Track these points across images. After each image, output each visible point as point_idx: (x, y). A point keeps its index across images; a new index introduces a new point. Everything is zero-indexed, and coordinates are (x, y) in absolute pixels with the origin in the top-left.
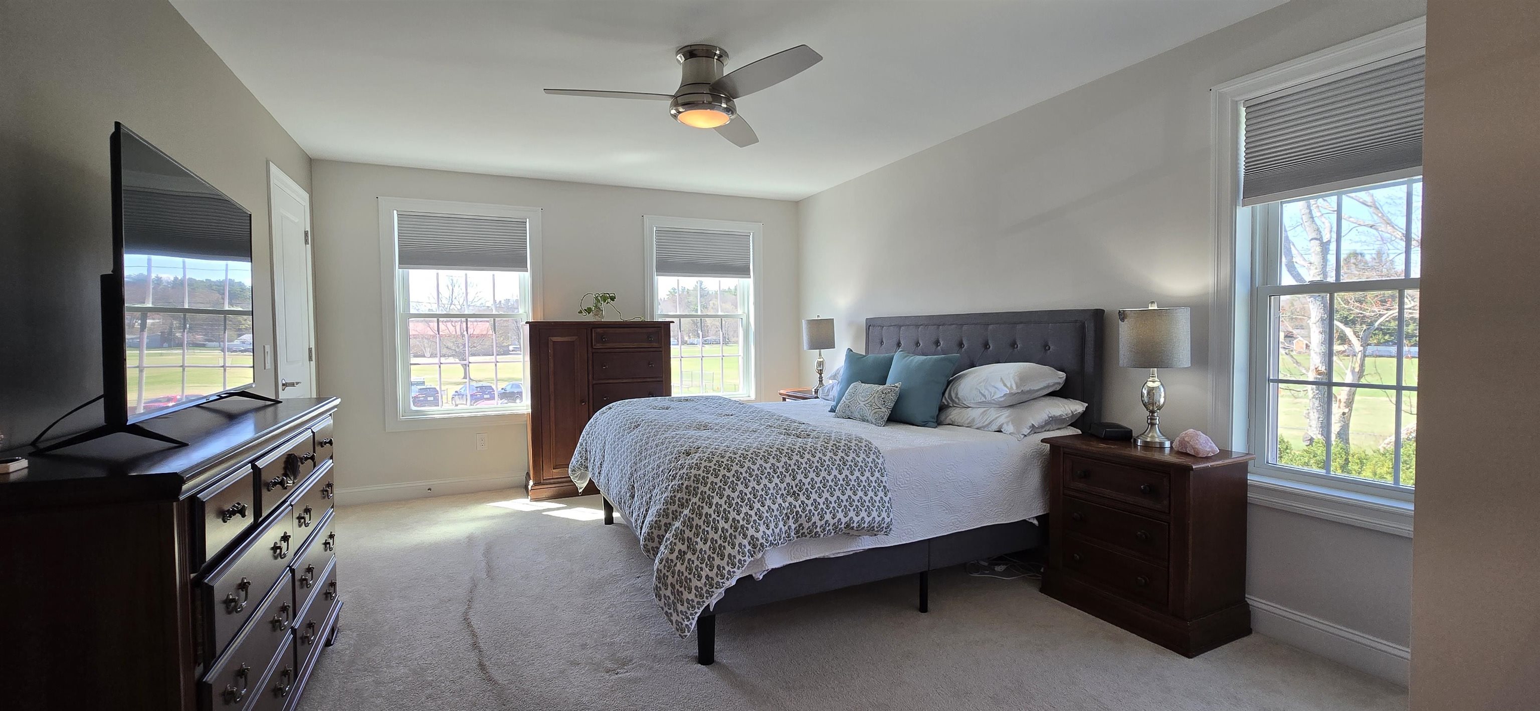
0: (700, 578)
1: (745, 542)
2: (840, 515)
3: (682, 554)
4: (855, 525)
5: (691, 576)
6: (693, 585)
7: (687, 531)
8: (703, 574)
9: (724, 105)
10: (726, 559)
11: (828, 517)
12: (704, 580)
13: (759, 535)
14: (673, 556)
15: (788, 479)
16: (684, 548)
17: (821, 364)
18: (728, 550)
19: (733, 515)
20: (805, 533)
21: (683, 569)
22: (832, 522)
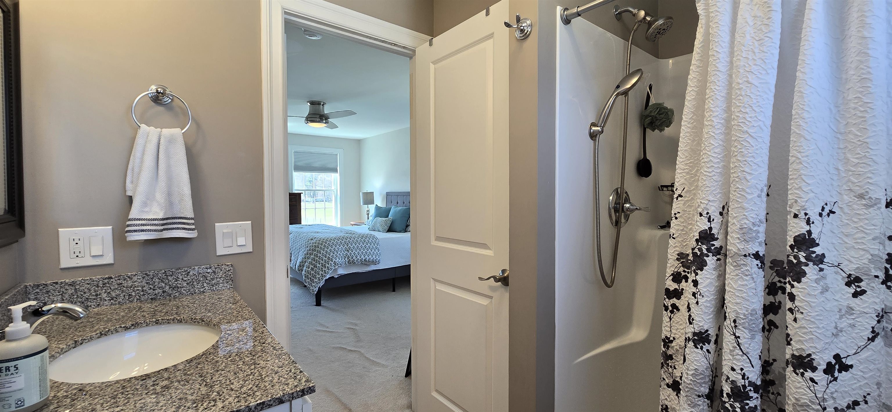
0: (319, 274)
1: (332, 263)
2: (362, 257)
3: (312, 269)
4: (367, 260)
6: (317, 277)
8: (320, 273)
9: (324, 122)
10: (326, 268)
11: (358, 257)
12: (320, 275)
13: (337, 261)
14: (309, 269)
15: (346, 246)
16: (313, 267)
17: (368, 211)
18: (327, 265)
19: (328, 256)
20: (351, 263)
21: (313, 272)
22: (360, 259)
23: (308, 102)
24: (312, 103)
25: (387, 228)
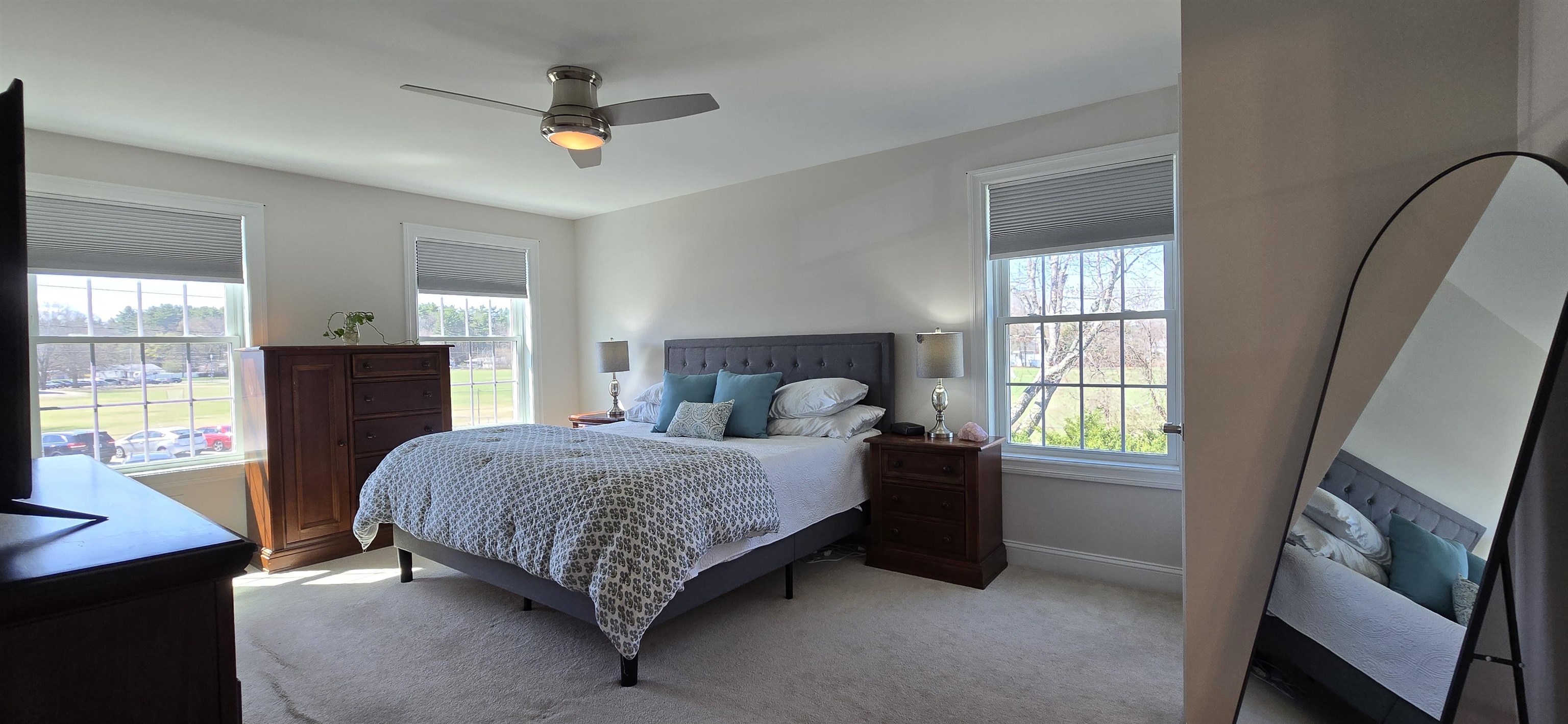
0: (649, 594)
1: (684, 554)
3: (625, 578)
5: (641, 595)
6: (643, 603)
7: (625, 553)
8: (652, 590)
9: (602, 130)
10: (670, 572)
11: (738, 522)
12: (653, 596)
13: (694, 546)
14: (617, 579)
15: (701, 492)
16: (625, 570)
17: (615, 386)
18: (671, 564)
19: (667, 530)
20: (718, 541)
21: (630, 589)
22: (741, 526)
23: (551, 70)
24: (566, 74)
25: (722, 428)
